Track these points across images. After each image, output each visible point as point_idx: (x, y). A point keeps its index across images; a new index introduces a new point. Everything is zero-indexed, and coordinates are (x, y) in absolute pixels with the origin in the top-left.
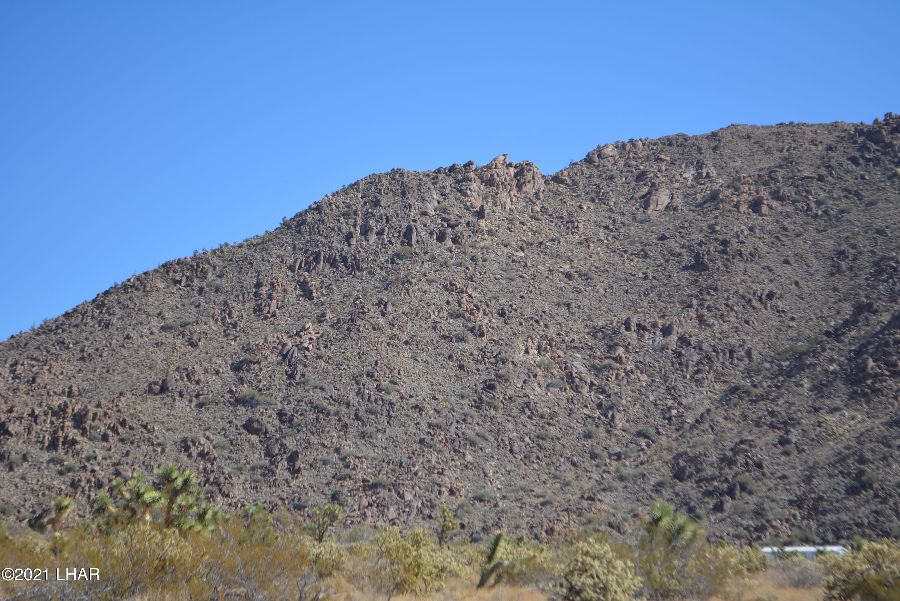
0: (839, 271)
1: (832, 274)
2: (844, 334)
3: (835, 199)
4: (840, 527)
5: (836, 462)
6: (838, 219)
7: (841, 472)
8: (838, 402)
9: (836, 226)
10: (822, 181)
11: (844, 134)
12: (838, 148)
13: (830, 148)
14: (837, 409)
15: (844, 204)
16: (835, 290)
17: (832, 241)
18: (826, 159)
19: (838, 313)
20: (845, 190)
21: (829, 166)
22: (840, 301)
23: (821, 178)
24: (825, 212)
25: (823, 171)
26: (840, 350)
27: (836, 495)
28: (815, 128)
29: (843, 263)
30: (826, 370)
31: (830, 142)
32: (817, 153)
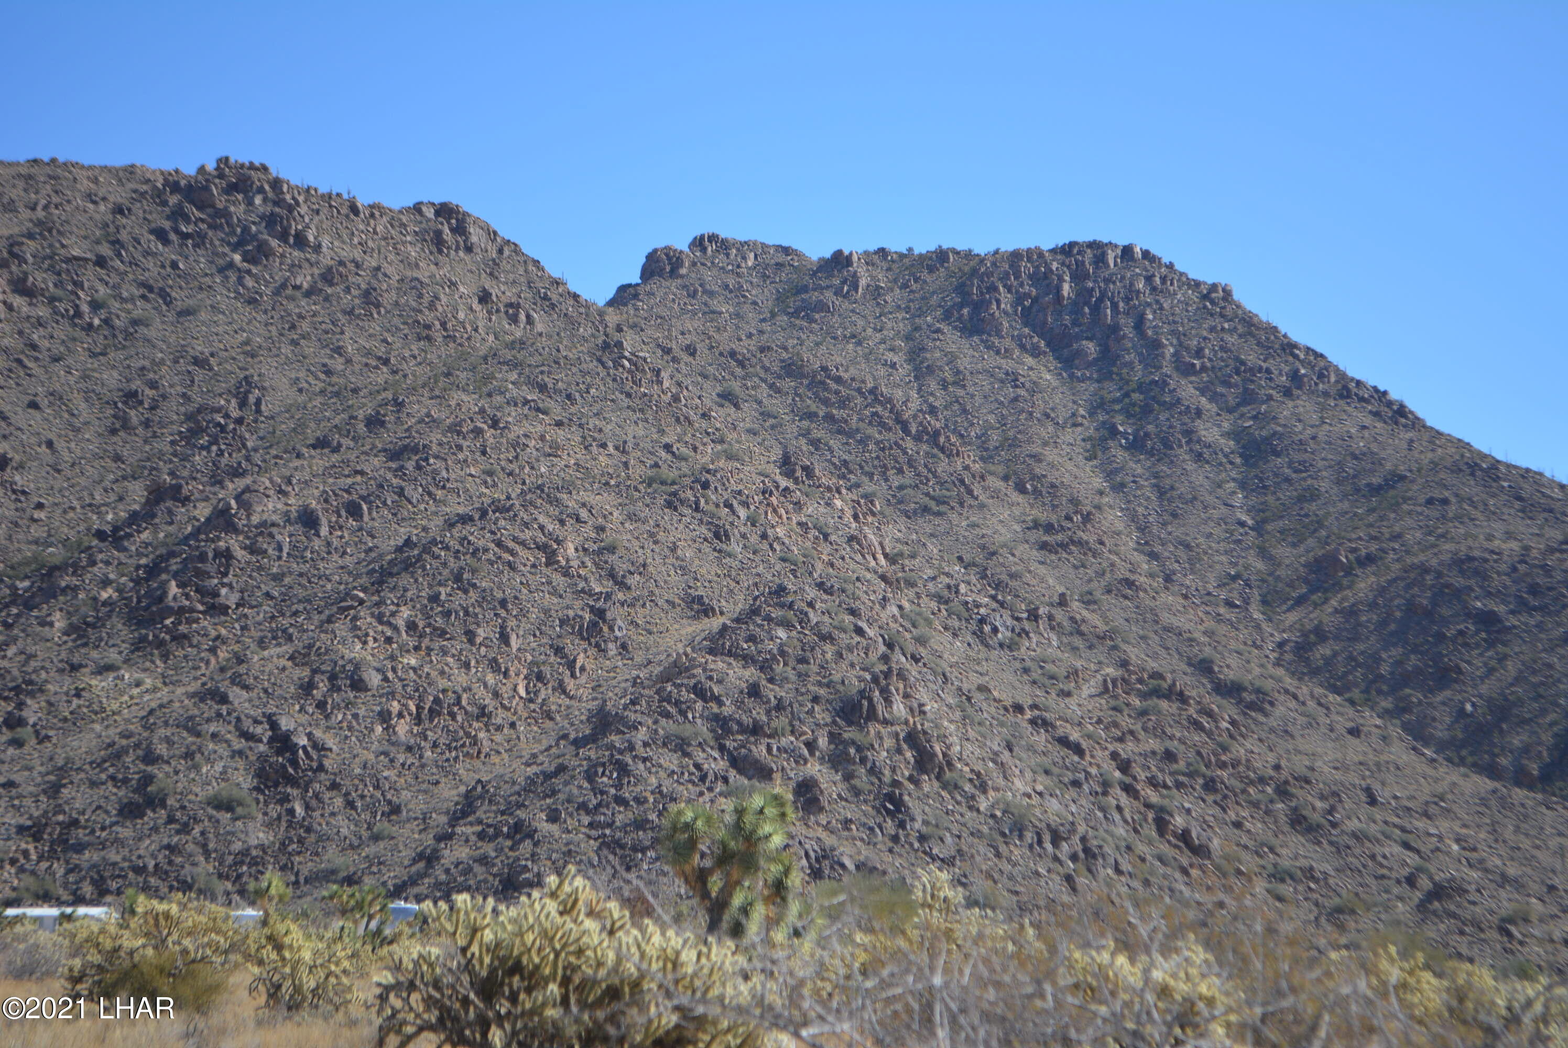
0: (126, 425)
1: (114, 432)
2: (129, 536)
3: (124, 300)
4: (107, 874)
5: (105, 761)
6: (128, 335)
7: (113, 778)
8: (113, 656)
9: (124, 347)
10: (102, 267)
11: (145, 187)
12: (134, 210)
13: (119, 210)
14: (109, 668)
15: (140, 309)
16: (118, 458)
17: (115, 374)
18: (112, 229)
19: (121, 499)
20: (143, 285)
21: (118, 241)
22: (124, 478)
23: (101, 262)
24: (106, 322)
25: (105, 250)
26: (120, 564)
27: (101, 817)
28: (95, 173)
29: (133, 413)
30: (95, 599)
31: (120, 200)
32: (98, 217)
